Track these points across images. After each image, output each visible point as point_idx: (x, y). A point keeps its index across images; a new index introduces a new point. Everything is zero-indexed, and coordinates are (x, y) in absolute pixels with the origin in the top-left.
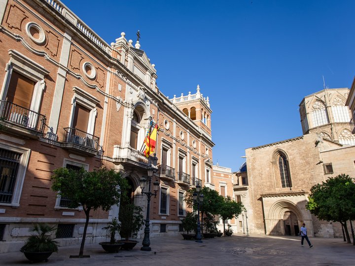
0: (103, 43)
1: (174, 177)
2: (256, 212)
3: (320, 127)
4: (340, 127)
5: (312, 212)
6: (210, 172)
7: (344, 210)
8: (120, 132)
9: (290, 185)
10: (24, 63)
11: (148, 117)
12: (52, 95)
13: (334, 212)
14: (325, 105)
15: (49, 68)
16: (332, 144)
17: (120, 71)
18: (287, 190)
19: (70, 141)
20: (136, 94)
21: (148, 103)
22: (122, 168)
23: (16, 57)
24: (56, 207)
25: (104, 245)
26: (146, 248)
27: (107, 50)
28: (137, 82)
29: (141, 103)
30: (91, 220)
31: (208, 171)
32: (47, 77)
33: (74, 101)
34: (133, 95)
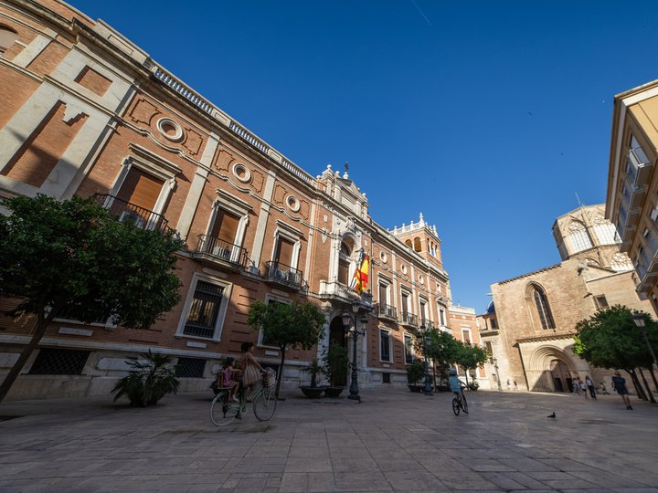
0: (308, 177)
1: (396, 318)
2: (512, 362)
3: (583, 252)
4: (610, 250)
5: (582, 356)
6: (444, 313)
7: (621, 350)
8: (327, 266)
9: (552, 326)
10: (229, 200)
11: (359, 249)
12: (255, 229)
13: (608, 354)
14: (585, 226)
15: (253, 204)
16: (601, 271)
17: (326, 202)
18: (549, 332)
19: (272, 275)
20: (344, 224)
21: (359, 233)
22: (330, 305)
23: (222, 195)
24: (258, 345)
25: (304, 389)
26: (354, 396)
27: (312, 183)
28: (344, 212)
29: (350, 233)
30: (286, 362)
31: (441, 311)
32: (251, 212)
33: (277, 234)
34: (340, 226)
